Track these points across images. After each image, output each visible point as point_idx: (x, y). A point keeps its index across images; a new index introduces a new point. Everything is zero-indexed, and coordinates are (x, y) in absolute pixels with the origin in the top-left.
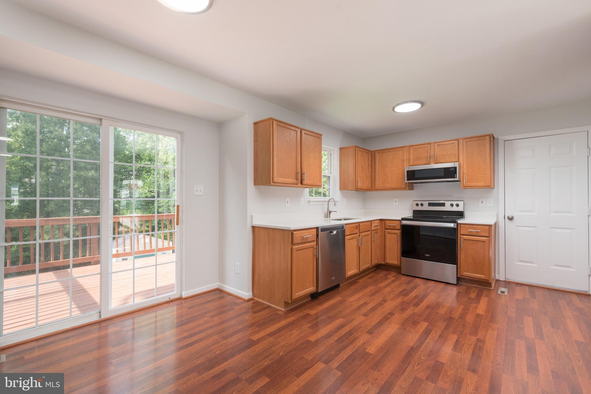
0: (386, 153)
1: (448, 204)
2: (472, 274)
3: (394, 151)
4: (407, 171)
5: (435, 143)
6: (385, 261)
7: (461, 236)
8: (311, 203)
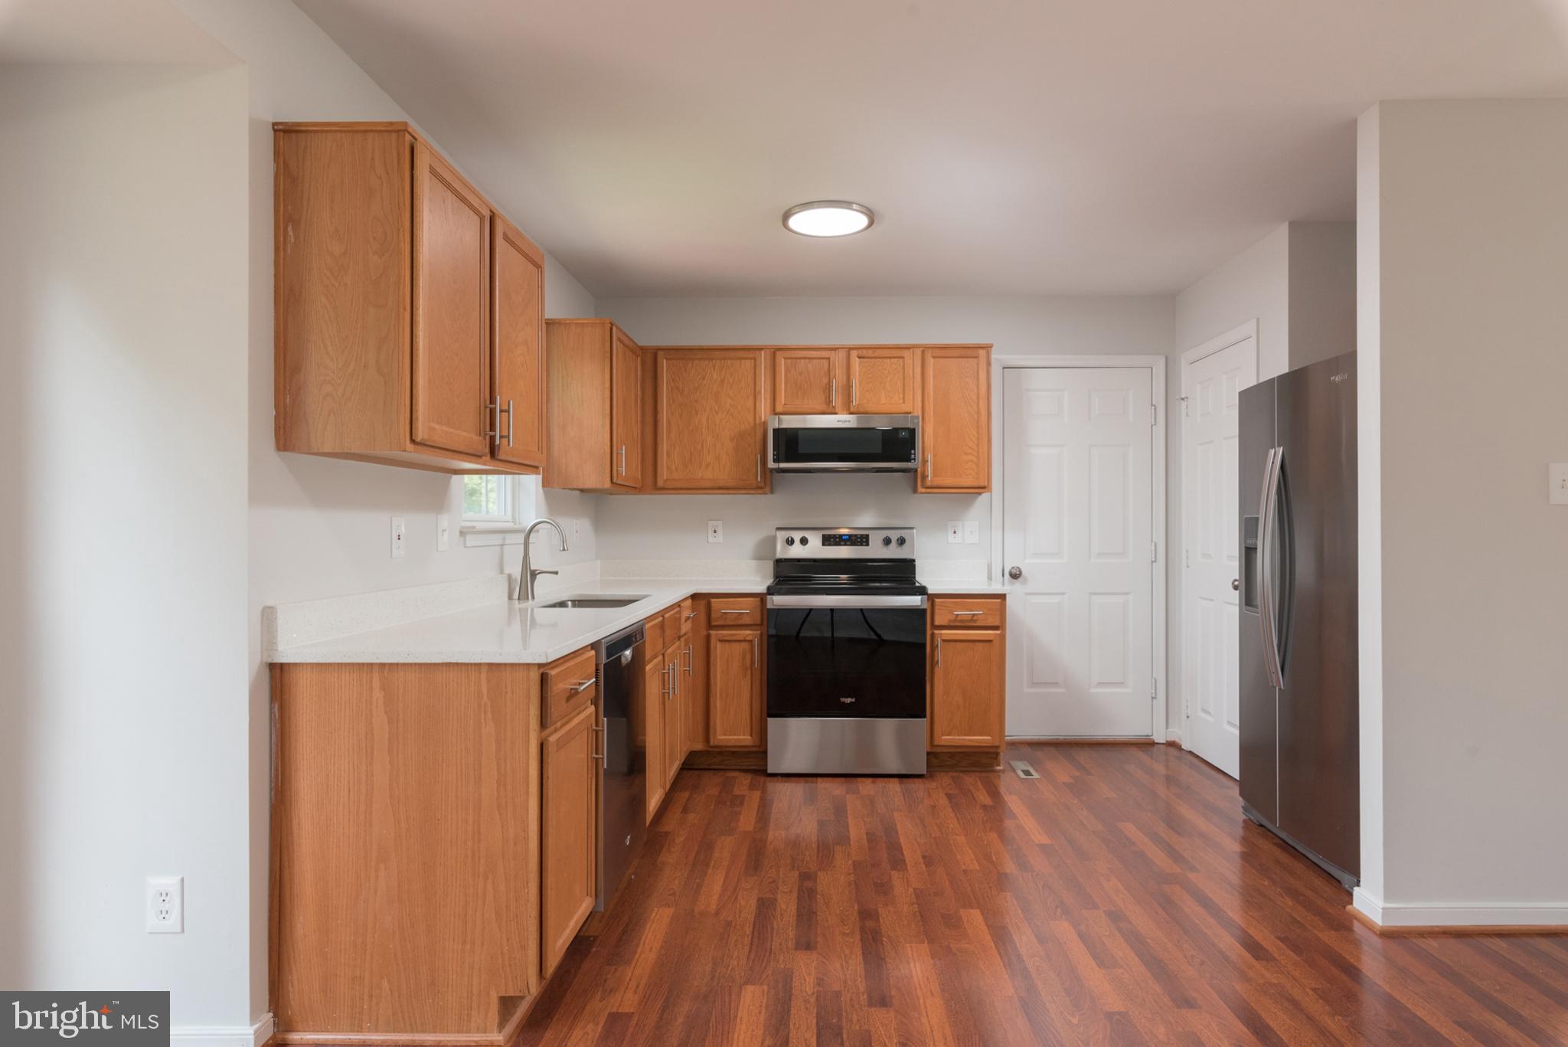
0: (696, 362)
1: (876, 539)
2: (960, 738)
3: (725, 359)
4: (774, 430)
5: (850, 349)
6: (707, 739)
7: (936, 632)
8: (471, 540)
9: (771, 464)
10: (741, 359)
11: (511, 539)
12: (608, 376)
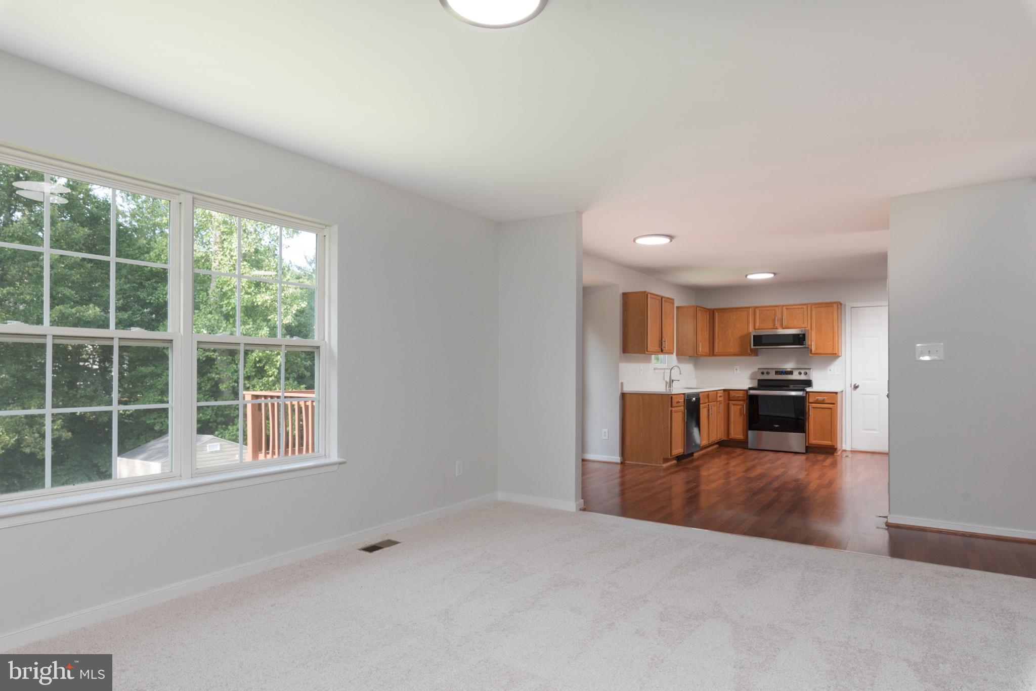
0: (727, 313)
1: (796, 372)
2: (819, 442)
3: (737, 311)
4: (754, 336)
5: (783, 306)
6: (728, 436)
7: (810, 404)
8: (656, 371)
9: (752, 347)
10: (743, 311)
11: (666, 371)
12: (695, 320)
